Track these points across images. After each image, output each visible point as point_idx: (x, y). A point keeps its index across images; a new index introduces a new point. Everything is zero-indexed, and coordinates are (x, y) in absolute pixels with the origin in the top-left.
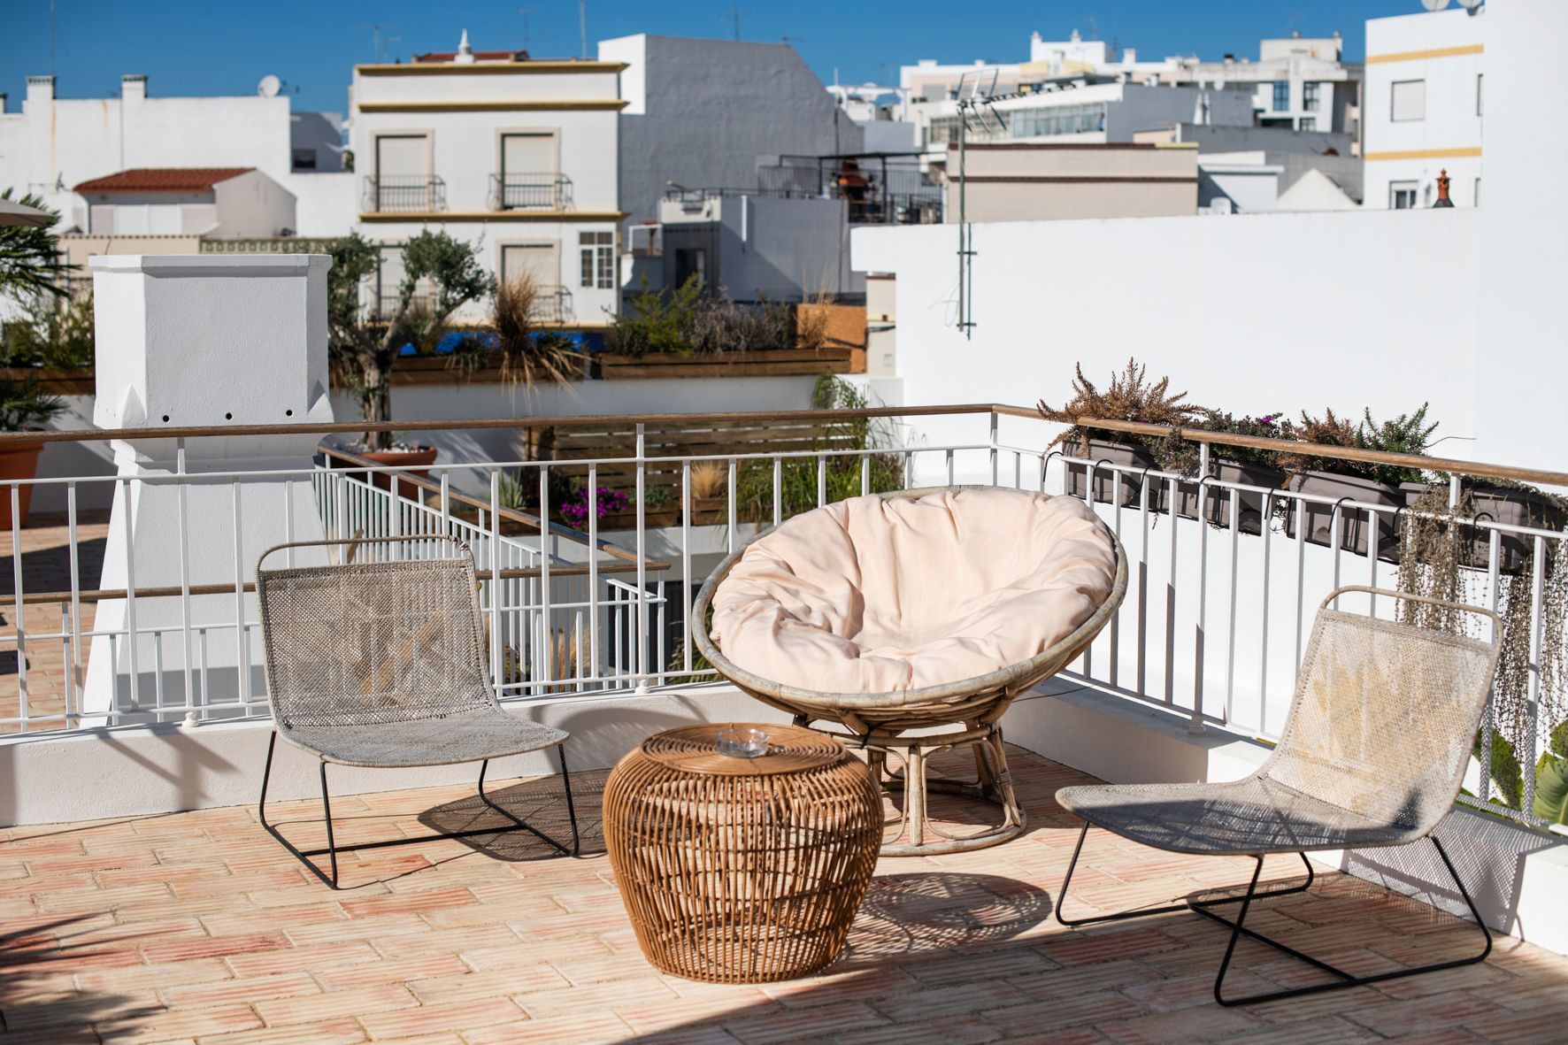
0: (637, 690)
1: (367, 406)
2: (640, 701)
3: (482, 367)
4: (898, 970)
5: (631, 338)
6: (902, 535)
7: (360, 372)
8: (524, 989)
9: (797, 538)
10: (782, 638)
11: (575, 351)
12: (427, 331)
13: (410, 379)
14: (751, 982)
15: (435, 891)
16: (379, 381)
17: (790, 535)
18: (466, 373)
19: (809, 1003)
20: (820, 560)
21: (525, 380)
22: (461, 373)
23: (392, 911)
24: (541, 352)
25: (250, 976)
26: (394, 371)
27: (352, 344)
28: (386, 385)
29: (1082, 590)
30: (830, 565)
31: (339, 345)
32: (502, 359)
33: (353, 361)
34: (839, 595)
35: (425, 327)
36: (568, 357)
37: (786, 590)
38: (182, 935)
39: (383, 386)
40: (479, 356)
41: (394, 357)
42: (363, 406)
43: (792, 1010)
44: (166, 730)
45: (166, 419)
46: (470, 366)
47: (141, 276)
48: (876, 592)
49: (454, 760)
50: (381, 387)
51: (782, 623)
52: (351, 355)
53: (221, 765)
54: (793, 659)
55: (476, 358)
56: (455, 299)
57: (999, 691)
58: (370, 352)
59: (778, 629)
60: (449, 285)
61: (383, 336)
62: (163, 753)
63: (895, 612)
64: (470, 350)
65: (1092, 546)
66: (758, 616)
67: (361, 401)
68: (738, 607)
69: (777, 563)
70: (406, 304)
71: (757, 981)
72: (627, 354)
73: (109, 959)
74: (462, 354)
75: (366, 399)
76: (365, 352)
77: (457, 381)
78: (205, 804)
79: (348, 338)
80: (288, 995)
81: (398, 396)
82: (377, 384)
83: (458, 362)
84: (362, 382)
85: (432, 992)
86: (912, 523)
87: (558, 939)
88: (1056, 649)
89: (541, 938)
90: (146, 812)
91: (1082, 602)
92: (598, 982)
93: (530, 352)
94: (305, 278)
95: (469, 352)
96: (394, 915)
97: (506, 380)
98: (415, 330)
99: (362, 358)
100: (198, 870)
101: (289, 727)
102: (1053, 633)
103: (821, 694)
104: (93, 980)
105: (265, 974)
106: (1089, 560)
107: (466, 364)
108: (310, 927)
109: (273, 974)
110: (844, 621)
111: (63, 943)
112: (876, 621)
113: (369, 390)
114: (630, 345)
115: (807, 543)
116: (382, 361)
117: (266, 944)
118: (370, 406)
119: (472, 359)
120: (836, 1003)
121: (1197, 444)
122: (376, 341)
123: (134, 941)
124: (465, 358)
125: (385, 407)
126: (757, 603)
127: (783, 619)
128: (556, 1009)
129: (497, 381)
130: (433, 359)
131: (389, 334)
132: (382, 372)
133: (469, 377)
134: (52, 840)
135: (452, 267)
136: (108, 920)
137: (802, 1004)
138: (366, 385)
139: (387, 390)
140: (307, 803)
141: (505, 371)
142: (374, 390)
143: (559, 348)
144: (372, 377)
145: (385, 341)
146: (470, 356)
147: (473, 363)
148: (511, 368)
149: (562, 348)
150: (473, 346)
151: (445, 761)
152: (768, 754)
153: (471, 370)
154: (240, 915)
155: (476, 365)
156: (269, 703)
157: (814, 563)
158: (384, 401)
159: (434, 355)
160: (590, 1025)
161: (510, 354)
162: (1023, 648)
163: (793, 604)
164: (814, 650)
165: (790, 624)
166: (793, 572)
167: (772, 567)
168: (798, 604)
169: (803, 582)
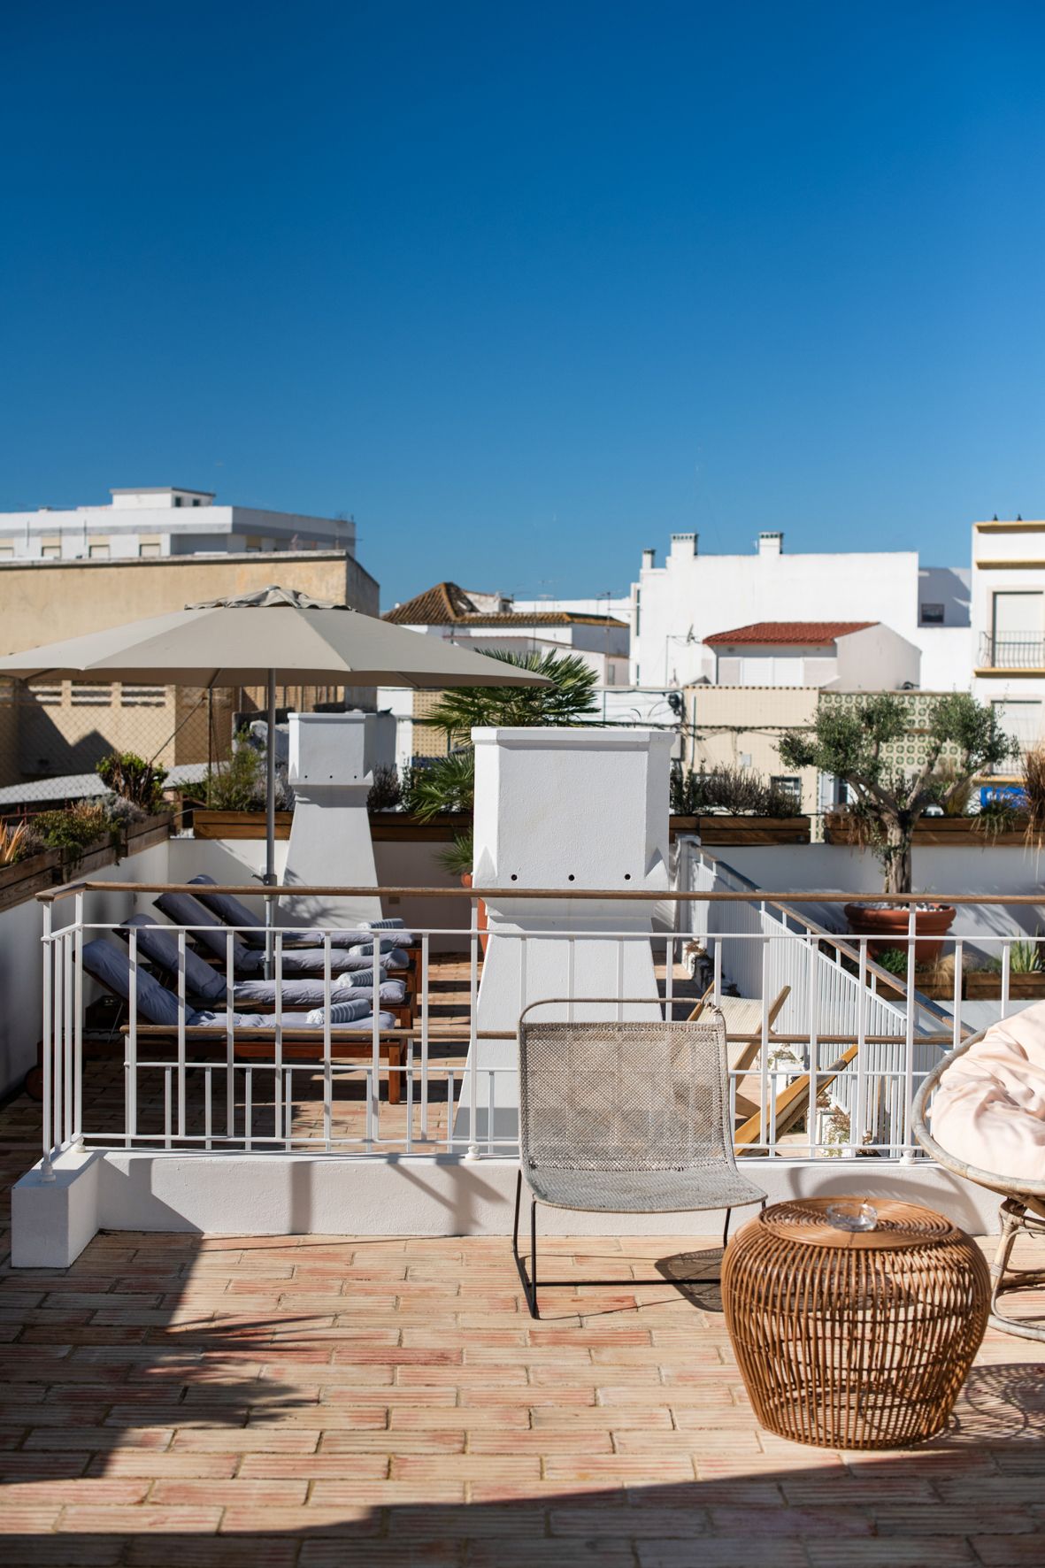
0: (902, 1160)
1: (888, 864)
2: (900, 1171)
3: (1008, 829)
4: (987, 1454)
7: (883, 830)
8: (629, 1426)
9: (1036, 1022)
10: (983, 1120)
12: (948, 792)
13: (934, 838)
14: (836, 1447)
15: (621, 1330)
16: (901, 840)
17: (1029, 1020)
18: (991, 835)
19: (877, 1473)
22: (986, 835)
23: (569, 1344)
25: (407, 1385)
26: (915, 830)
27: (876, 803)
28: (907, 844)
31: (864, 804)
32: (1027, 823)
33: (877, 819)
35: (945, 789)
37: (1013, 1073)
38: (377, 1343)
39: (904, 845)
40: (1006, 819)
41: (916, 817)
42: (885, 864)
43: (855, 1477)
44: (448, 1161)
45: (514, 878)
46: (996, 828)
47: (497, 747)
49: (647, 1210)
50: (902, 846)
51: (988, 1106)
52: (875, 814)
53: (492, 1196)
54: (984, 1141)
55: (1002, 820)
56: (976, 762)
58: (893, 812)
59: (982, 1110)
60: (970, 747)
61: (906, 798)
62: (442, 1181)
64: (996, 812)
66: (969, 1097)
67: (883, 859)
68: (955, 1087)
69: (1009, 1046)
70: (931, 765)
71: (842, 1447)
73: (303, 1356)
74: (988, 815)
75: (888, 858)
76: (888, 812)
77: (983, 842)
78: (477, 1231)
79: (873, 797)
80: (425, 1405)
81: (922, 858)
82: (898, 843)
83: (983, 824)
84: (885, 839)
85: (548, 1419)
87: (695, 1386)
89: (680, 1383)
90: (425, 1233)
92: (701, 1429)
94: (645, 754)
95: (996, 814)
96: (570, 1347)
97: (1029, 843)
98: (936, 791)
99: (886, 817)
100: (433, 1289)
101: (533, 1167)
103: (1001, 1178)
104: (278, 1372)
105: (420, 1385)
107: (992, 825)
108: (490, 1349)
109: (428, 1385)
111: (278, 1337)
113: (891, 849)
115: (1042, 1028)
116: (904, 820)
117: (442, 1359)
118: (891, 864)
119: (998, 821)
120: (903, 1477)
122: (900, 800)
123: (333, 1343)
124: (990, 819)
125: (906, 866)
126: (973, 1084)
127: (992, 1101)
128: (643, 1447)
129: (1021, 843)
130: (957, 819)
131: (913, 795)
132: (904, 832)
133: (995, 839)
134: (331, 1249)
135: (973, 730)
136: (328, 1322)
137: (869, 1473)
138: (889, 843)
139: (909, 849)
140: (570, 1239)
141: (1029, 834)
142: (896, 848)
144: (895, 835)
145: (908, 802)
146: (995, 818)
147: (998, 825)
148: (1036, 831)
150: (1000, 808)
151: (639, 1210)
152: (876, 1230)
153: (996, 833)
154: (439, 1331)
155: (1002, 828)
156: (519, 1143)
158: (905, 860)
159: (960, 816)
160: (661, 1466)
161: (1036, 817)
163: (1014, 1088)
164: (1009, 1134)
165: (998, 1106)
166: (1025, 1056)
167: (1003, 1050)
168: (1022, 1088)
169: (1033, 1068)
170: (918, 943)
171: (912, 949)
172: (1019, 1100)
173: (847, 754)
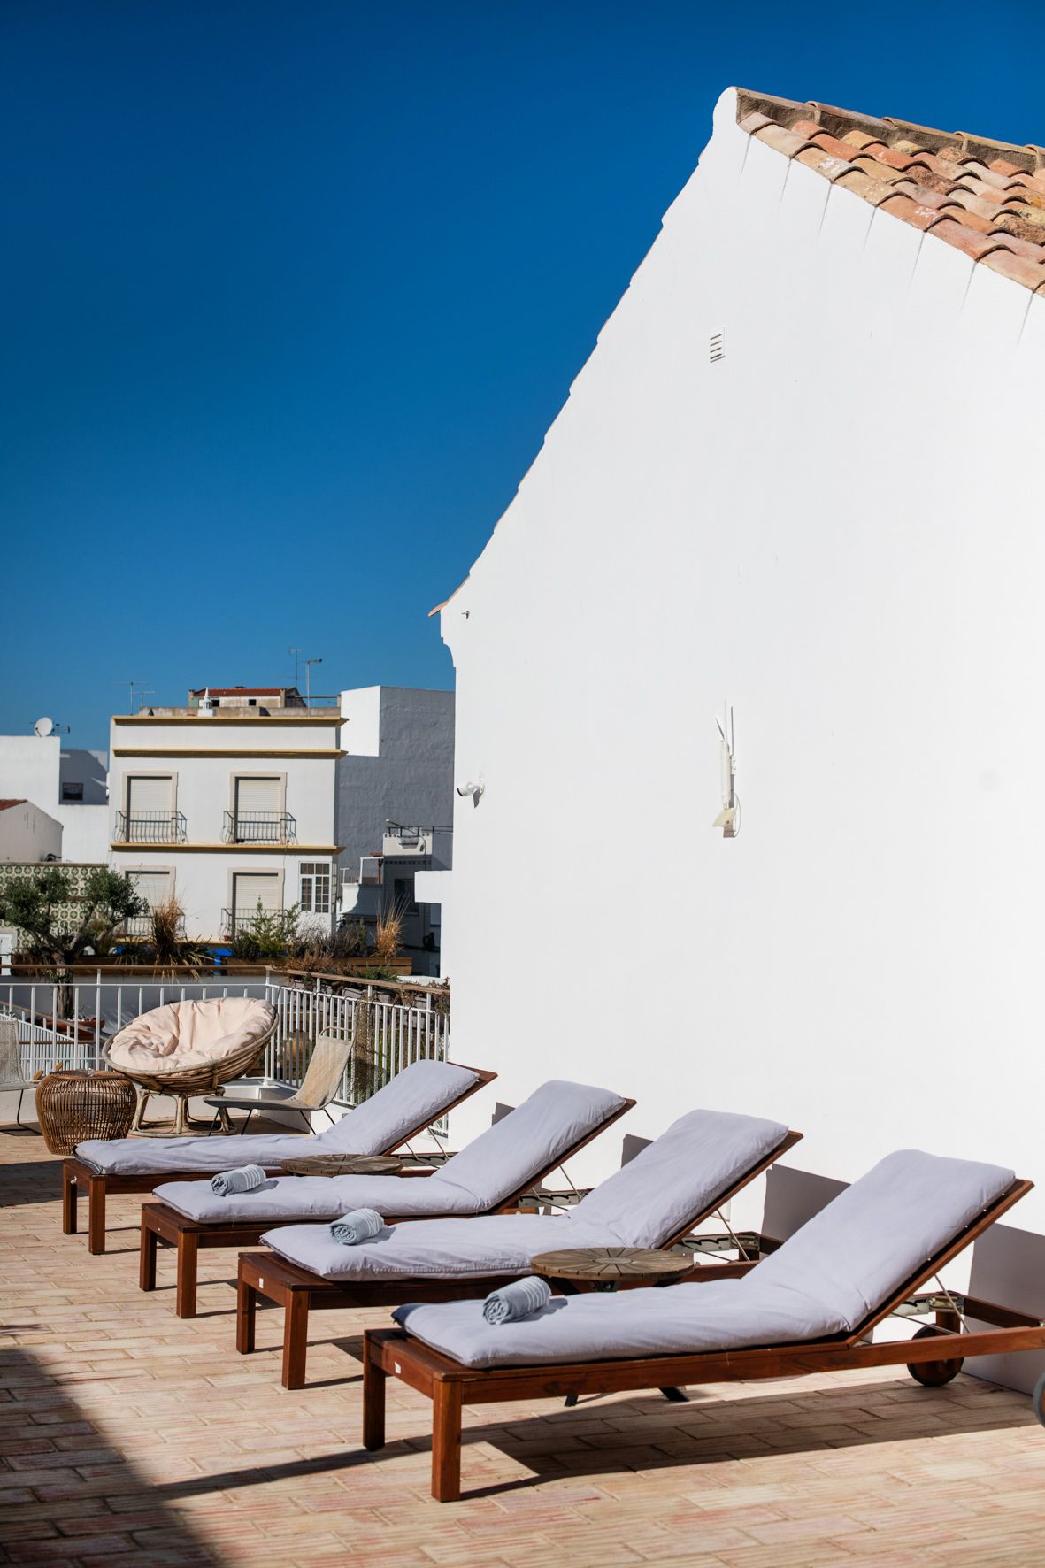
5: (248, 947)
6: (198, 1015)
7: (54, 964)
9: (154, 1016)
10: (132, 1051)
11: (207, 955)
12: (99, 938)
17: (152, 1015)
20: (162, 1025)
21: (170, 974)
24: (183, 955)
27: (48, 946)
29: (249, 1033)
30: (166, 1027)
31: (40, 946)
32: (155, 960)
33: (50, 957)
34: (167, 1039)
35: (98, 935)
36: (202, 959)
37: (145, 1037)
40: (139, 957)
41: (77, 955)
46: (132, 963)
48: (184, 1039)
52: (47, 954)
54: (134, 1059)
56: (119, 917)
57: (211, 1071)
58: (61, 952)
59: (132, 1048)
60: (115, 907)
61: (70, 941)
63: (189, 1046)
64: (132, 952)
65: (262, 1018)
66: (126, 1045)
68: (122, 1041)
69: (143, 1026)
70: (87, 919)
72: (245, 958)
76: (58, 952)
79: (46, 941)
83: (123, 961)
86: (203, 1011)
88: (233, 1055)
91: (249, 1037)
93: (175, 955)
95: (132, 954)
98: (91, 937)
99: (55, 956)
102: (232, 1050)
103: (140, 1071)
106: (257, 1023)
110: (165, 1049)
112: (181, 1050)
113: (59, 977)
114: (247, 952)
115: (158, 1018)
116: (68, 958)
119: (134, 959)
121: (316, 978)
122: (66, 943)
124: (129, 958)
126: (127, 1039)
127: (136, 1045)
130: (105, 958)
131: (74, 940)
132: (69, 965)
135: (117, 895)
138: (58, 974)
139: (72, 977)
142: (63, 977)
143: (196, 953)
144: (62, 968)
145: (71, 945)
146: (132, 957)
147: (134, 962)
148: (161, 965)
149: (199, 952)
150: (135, 950)
157: (159, 1027)
159: (107, 955)
161: (161, 955)
162: (221, 1054)
163: (144, 1041)
164: (143, 1056)
165: (138, 1047)
166: (149, 1029)
167: (140, 1027)
168: (148, 1042)
169: (152, 1034)
170: (101, 987)
171: (98, 990)
172: (147, 1046)
173: (29, 911)
